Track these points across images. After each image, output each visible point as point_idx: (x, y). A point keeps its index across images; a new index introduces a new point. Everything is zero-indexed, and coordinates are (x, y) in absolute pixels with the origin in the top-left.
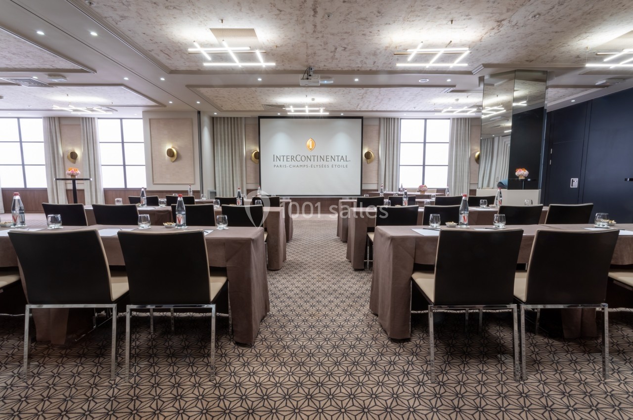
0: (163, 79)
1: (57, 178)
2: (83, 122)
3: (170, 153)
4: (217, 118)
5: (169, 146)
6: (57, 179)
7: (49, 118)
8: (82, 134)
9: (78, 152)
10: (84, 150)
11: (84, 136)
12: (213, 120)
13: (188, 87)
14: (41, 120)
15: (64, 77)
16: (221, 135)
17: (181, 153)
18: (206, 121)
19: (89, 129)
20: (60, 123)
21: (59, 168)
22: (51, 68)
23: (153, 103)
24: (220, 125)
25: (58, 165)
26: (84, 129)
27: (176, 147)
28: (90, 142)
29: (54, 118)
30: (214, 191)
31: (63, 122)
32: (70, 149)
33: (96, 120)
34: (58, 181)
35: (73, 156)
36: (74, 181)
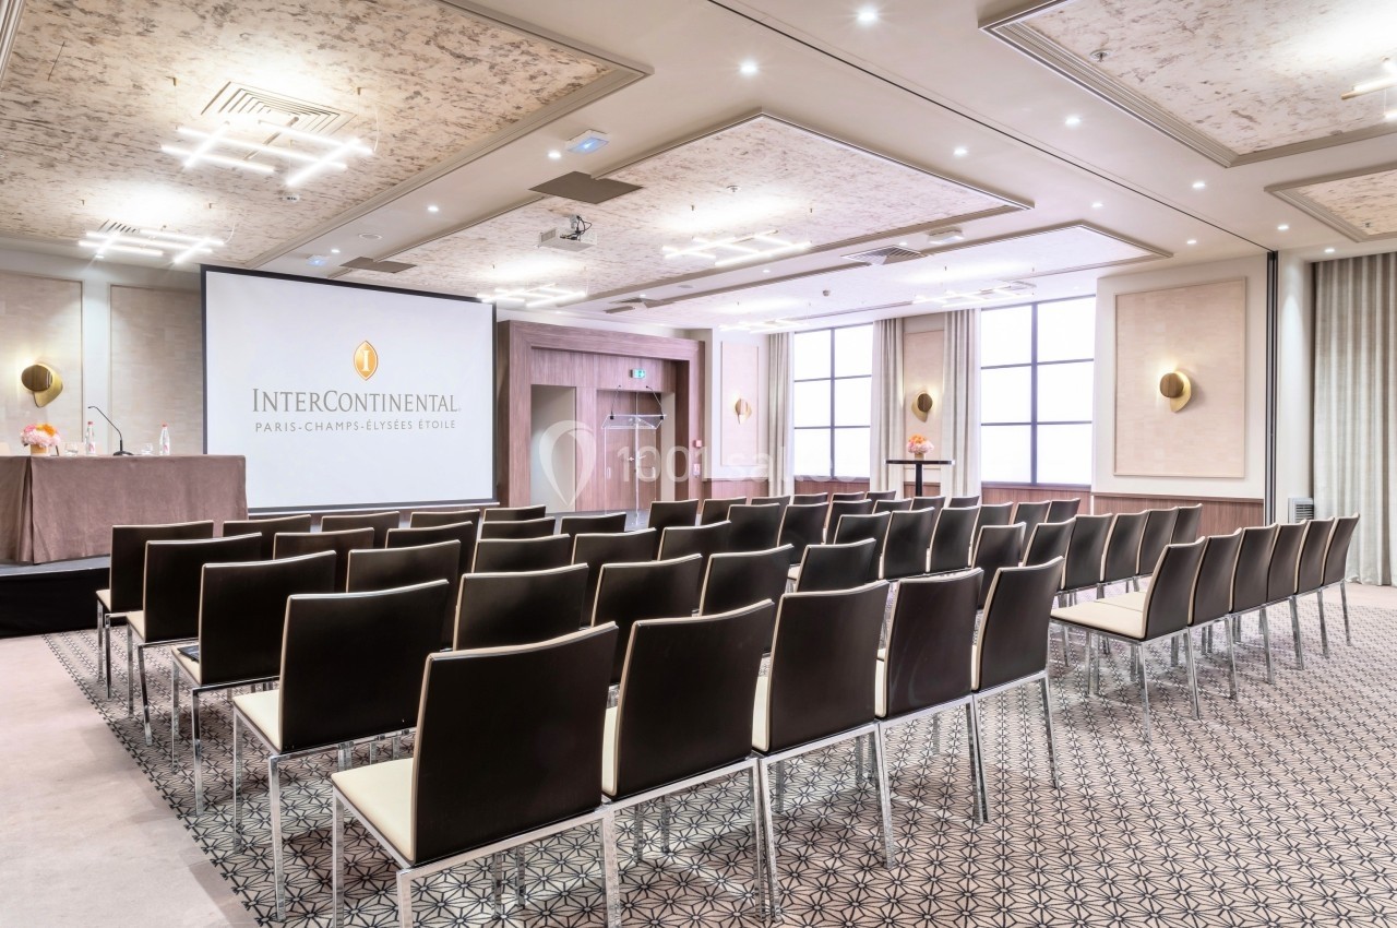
0: (1199, 185)
1: (891, 459)
2: (950, 323)
3: (1172, 388)
4: (1328, 263)
5: (1167, 367)
6: (889, 462)
7: (886, 320)
8: (946, 352)
9: (935, 394)
10: (947, 389)
11: (949, 355)
12: (1315, 271)
13: (1271, 193)
14: (871, 328)
15: (958, 231)
16: (1341, 317)
17: (1206, 385)
18: (1293, 281)
19: (962, 337)
20: (903, 331)
21: (894, 433)
22: (945, 217)
23: (1138, 253)
24: (1341, 283)
25: (894, 425)
26: (950, 339)
27: (1192, 369)
28: (962, 368)
29: (895, 319)
30: (1309, 501)
31: (910, 328)
32: (918, 388)
33: (977, 312)
34: (890, 465)
35: (924, 404)
36: (919, 465)
